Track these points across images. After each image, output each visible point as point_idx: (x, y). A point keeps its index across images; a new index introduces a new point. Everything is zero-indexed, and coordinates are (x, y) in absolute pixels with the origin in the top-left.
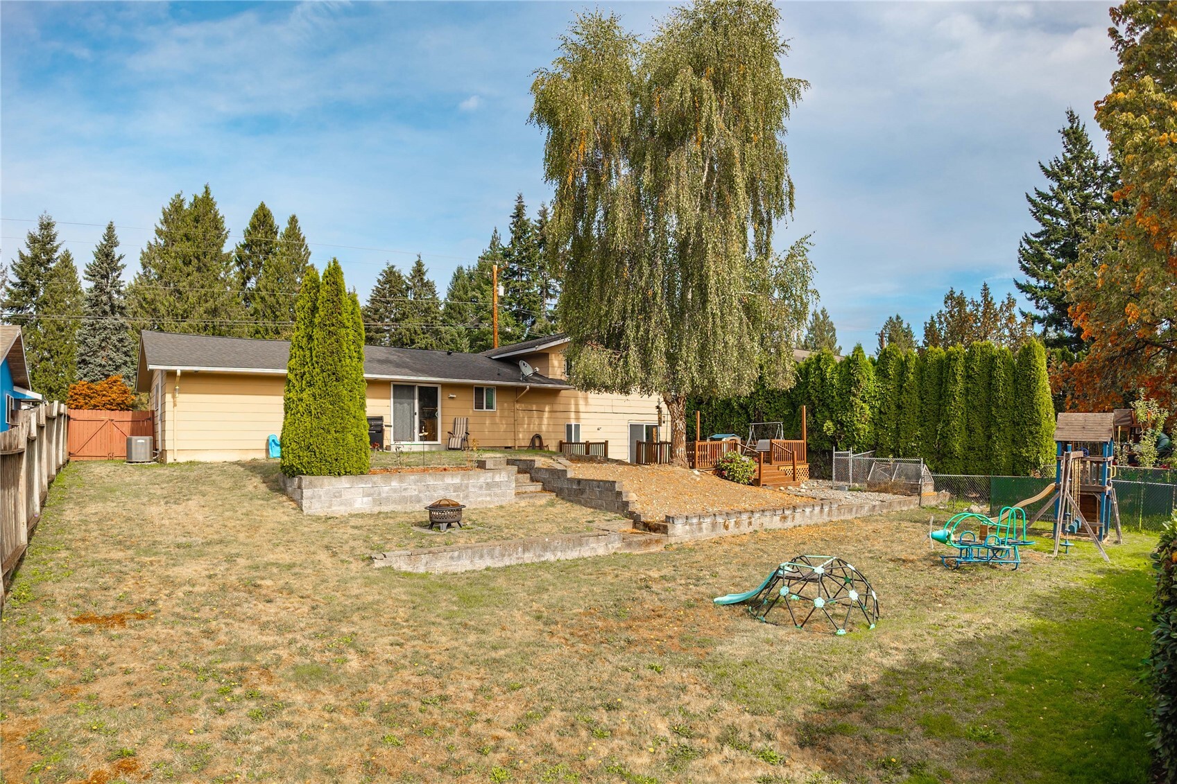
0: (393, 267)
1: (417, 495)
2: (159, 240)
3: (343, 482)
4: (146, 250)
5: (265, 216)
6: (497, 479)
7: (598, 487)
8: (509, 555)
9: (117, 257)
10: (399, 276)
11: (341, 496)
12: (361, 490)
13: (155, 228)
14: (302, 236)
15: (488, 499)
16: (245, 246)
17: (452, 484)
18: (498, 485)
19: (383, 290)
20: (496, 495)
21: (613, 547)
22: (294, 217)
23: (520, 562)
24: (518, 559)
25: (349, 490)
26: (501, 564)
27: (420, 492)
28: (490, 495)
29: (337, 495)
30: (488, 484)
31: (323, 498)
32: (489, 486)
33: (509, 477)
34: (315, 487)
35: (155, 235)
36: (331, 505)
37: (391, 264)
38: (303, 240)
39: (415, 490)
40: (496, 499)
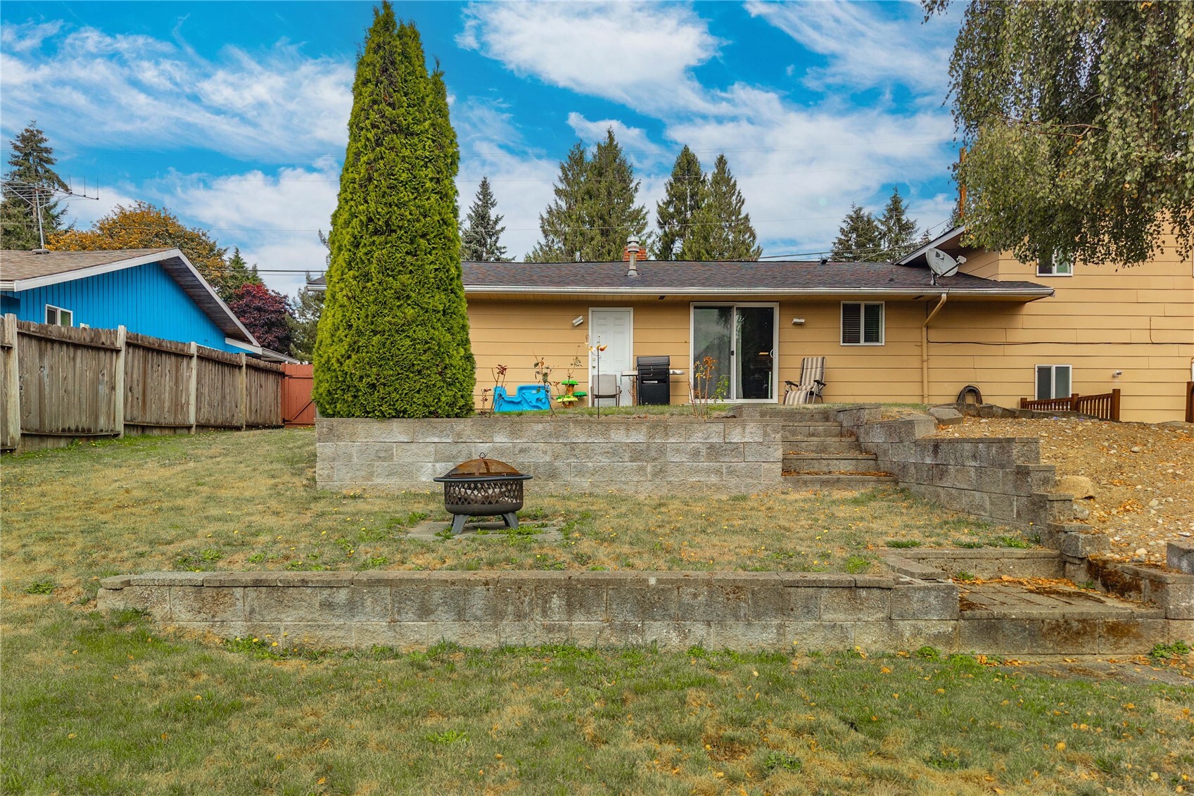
0: (860, 209)
1: (550, 464)
2: (560, 202)
3: (397, 431)
4: (546, 216)
5: (689, 163)
6: (736, 437)
7: (974, 457)
8: (519, 616)
9: (493, 218)
10: (869, 220)
11: (391, 457)
12: (431, 448)
13: (554, 188)
14: (733, 180)
15: (714, 479)
16: (669, 203)
17: (627, 445)
18: (736, 449)
19: (848, 241)
20: (731, 472)
21: (917, 632)
22: (722, 157)
23: (558, 638)
24: (549, 629)
25: (404, 446)
26: (487, 641)
27: (556, 457)
28: (718, 472)
29: (382, 454)
30: (711, 447)
31: (355, 460)
32: (714, 451)
33: (765, 434)
34: (339, 438)
35: (554, 196)
36: (372, 474)
37: (857, 206)
38: (735, 184)
39: (545, 453)
40: (733, 481)
